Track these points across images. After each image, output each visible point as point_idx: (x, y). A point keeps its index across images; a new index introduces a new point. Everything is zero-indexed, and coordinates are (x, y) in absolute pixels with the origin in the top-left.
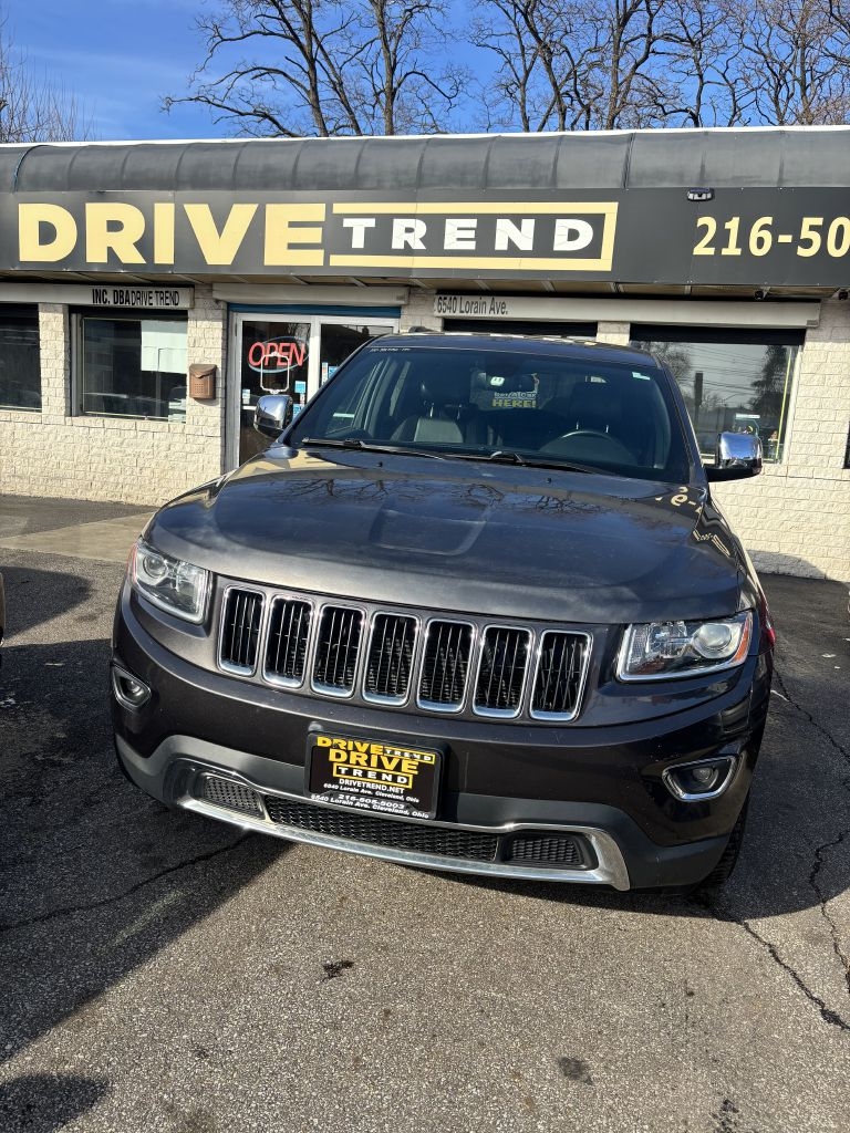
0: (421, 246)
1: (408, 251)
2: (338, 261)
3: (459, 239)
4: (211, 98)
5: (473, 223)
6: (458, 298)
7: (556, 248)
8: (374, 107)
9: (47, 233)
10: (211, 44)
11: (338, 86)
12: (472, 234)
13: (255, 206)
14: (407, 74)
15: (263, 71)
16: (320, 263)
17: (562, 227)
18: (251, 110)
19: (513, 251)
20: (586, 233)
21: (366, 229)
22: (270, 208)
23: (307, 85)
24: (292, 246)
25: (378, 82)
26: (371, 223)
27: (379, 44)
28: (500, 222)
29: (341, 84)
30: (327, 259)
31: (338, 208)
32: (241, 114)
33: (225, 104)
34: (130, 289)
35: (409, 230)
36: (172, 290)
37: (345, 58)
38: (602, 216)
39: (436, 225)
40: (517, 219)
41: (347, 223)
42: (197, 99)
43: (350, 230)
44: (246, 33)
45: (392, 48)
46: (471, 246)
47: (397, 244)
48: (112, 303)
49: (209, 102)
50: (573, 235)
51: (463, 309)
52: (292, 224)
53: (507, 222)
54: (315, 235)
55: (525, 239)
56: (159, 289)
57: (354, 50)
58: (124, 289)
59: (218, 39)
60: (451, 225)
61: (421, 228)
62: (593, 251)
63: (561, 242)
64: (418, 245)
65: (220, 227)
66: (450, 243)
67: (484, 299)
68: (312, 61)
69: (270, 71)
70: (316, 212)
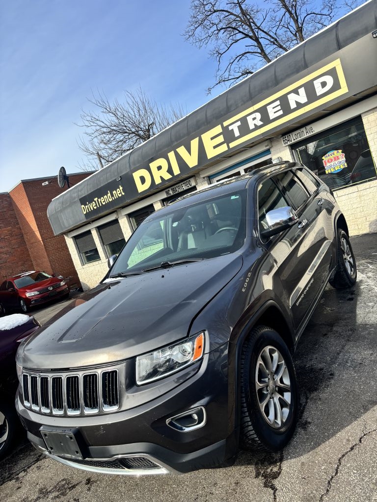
0: (261, 123)
1: (257, 127)
2: (232, 145)
3: (275, 113)
4: (224, 79)
5: (278, 103)
6: (291, 134)
7: (318, 94)
8: (296, 40)
9: (143, 180)
10: (218, 58)
11: (275, 42)
12: (279, 108)
13: (198, 138)
14: (305, 17)
15: (240, 57)
16: (226, 149)
17: (317, 84)
18: (241, 74)
19: (299, 106)
20: (329, 80)
21: (238, 127)
22: (203, 136)
23: (259, 51)
24: (215, 147)
25: (292, 29)
26: (239, 123)
27: (287, 14)
28: (289, 96)
29: (276, 40)
30: (228, 146)
31: (225, 124)
32: (238, 78)
33: (230, 78)
34: (176, 186)
35: (254, 119)
36: (188, 181)
37: (275, 28)
38: (334, 69)
39: (263, 111)
40: (296, 91)
41: (230, 128)
42: (219, 82)
43: (232, 130)
44: (229, 46)
45: (293, 12)
46: (281, 112)
47: (252, 127)
48: (172, 194)
49: (224, 81)
50: (324, 84)
51: (294, 138)
52: (212, 139)
53: (292, 94)
54: (221, 139)
55: (302, 98)
56: (184, 182)
57: (278, 23)
58: (174, 187)
59: (220, 55)
60: (269, 108)
61: (258, 116)
62: (336, 86)
63: (319, 91)
64: (260, 123)
65: (190, 153)
66: (272, 116)
67: (302, 130)
68: (257, 40)
69: (243, 55)
70: (218, 129)
